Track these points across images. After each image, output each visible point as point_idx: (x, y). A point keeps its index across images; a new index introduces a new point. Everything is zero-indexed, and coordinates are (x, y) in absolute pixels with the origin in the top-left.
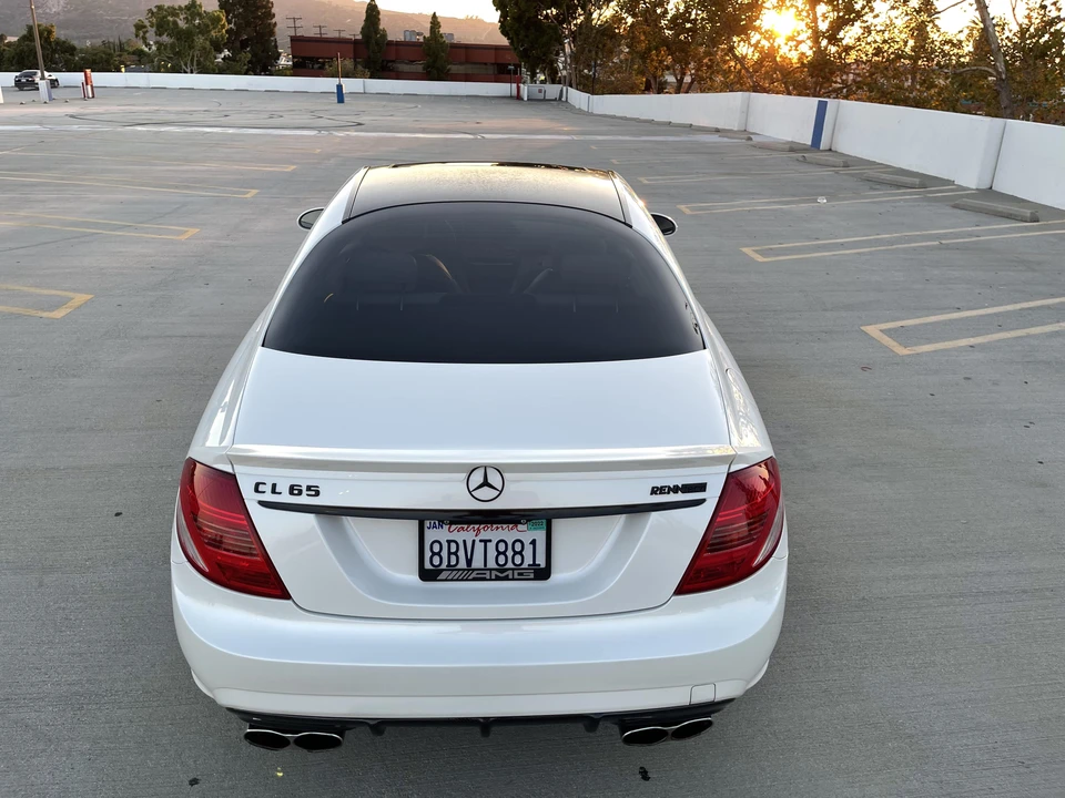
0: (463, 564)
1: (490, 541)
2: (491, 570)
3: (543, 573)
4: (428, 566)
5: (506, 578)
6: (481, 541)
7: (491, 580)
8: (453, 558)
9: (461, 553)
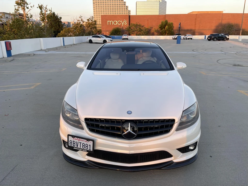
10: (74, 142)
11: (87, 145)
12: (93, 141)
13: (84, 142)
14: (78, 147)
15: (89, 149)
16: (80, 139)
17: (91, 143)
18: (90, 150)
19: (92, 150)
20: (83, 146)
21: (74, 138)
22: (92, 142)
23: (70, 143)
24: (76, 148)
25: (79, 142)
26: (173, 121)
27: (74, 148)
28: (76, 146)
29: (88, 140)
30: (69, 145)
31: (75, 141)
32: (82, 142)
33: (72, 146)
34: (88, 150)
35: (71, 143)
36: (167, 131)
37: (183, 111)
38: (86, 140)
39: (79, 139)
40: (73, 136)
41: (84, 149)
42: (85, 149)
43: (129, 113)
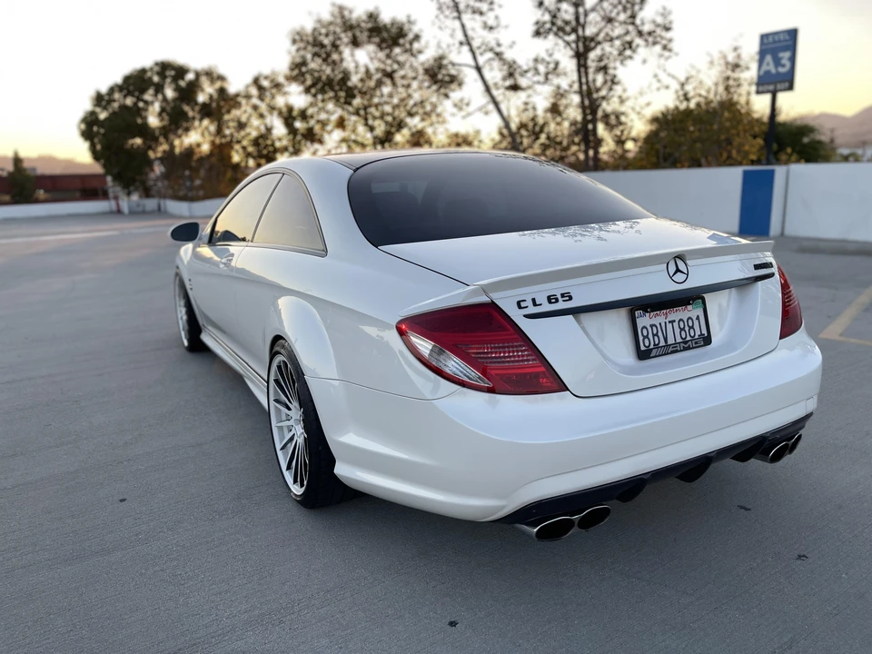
0: (662, 343)
1: (674, 321)
2: (679, 343)
3: (707, 340)
4: (643, 348)
5: (689, 348)
6: (670, 322)
7: (681, 351)
8: (656, 338)
9: (660, 334)
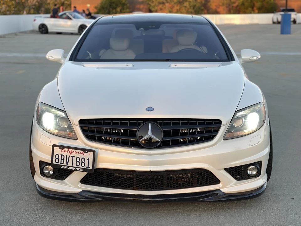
10: (63, 157)
11: (83, 160)
12: (94, 152)
13: (79, 154)
14: (69, 165)
15: (86, 165)
16: (73, 150)
17: (90, 155)
18: (88, 167)
19: (91, 168)
20: (77, 161)
21: (62, 149)
22: (92, 153)
23: (56, 159)
24: (66, 166)
25: (70, 156)
26: (219, 122)
27: (62, 167)
28: (65, 164)
29: (86, 151)
30: (54, 163)
31: (65, 154)
32: (76, 155)
33: (59, 164)
34: (85, 167)
35: (58, 159)
36: (209, 138)
37: (236, 111)
38: (82, 152)
39: (70, 150)
40: (61, 147)
41: (78, 168)
42: (80, 166)
43: (150, 110)
